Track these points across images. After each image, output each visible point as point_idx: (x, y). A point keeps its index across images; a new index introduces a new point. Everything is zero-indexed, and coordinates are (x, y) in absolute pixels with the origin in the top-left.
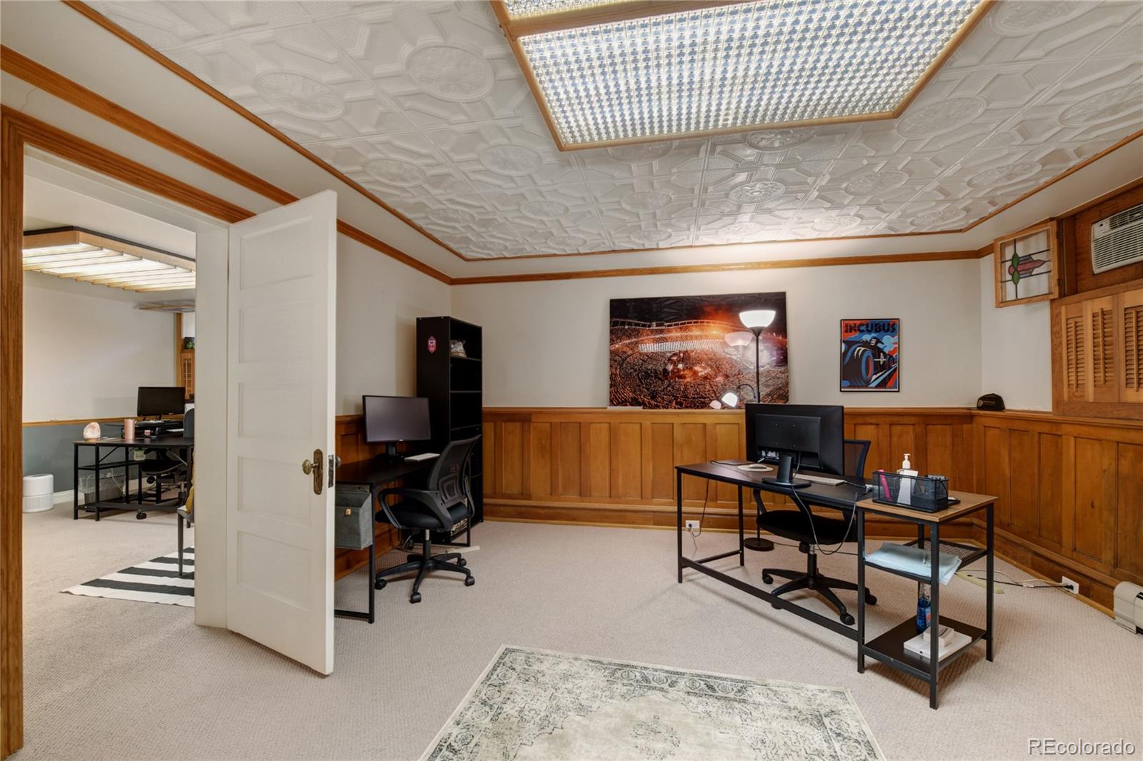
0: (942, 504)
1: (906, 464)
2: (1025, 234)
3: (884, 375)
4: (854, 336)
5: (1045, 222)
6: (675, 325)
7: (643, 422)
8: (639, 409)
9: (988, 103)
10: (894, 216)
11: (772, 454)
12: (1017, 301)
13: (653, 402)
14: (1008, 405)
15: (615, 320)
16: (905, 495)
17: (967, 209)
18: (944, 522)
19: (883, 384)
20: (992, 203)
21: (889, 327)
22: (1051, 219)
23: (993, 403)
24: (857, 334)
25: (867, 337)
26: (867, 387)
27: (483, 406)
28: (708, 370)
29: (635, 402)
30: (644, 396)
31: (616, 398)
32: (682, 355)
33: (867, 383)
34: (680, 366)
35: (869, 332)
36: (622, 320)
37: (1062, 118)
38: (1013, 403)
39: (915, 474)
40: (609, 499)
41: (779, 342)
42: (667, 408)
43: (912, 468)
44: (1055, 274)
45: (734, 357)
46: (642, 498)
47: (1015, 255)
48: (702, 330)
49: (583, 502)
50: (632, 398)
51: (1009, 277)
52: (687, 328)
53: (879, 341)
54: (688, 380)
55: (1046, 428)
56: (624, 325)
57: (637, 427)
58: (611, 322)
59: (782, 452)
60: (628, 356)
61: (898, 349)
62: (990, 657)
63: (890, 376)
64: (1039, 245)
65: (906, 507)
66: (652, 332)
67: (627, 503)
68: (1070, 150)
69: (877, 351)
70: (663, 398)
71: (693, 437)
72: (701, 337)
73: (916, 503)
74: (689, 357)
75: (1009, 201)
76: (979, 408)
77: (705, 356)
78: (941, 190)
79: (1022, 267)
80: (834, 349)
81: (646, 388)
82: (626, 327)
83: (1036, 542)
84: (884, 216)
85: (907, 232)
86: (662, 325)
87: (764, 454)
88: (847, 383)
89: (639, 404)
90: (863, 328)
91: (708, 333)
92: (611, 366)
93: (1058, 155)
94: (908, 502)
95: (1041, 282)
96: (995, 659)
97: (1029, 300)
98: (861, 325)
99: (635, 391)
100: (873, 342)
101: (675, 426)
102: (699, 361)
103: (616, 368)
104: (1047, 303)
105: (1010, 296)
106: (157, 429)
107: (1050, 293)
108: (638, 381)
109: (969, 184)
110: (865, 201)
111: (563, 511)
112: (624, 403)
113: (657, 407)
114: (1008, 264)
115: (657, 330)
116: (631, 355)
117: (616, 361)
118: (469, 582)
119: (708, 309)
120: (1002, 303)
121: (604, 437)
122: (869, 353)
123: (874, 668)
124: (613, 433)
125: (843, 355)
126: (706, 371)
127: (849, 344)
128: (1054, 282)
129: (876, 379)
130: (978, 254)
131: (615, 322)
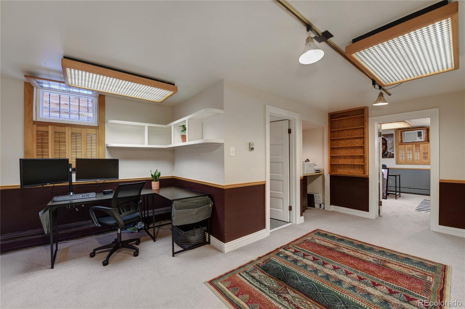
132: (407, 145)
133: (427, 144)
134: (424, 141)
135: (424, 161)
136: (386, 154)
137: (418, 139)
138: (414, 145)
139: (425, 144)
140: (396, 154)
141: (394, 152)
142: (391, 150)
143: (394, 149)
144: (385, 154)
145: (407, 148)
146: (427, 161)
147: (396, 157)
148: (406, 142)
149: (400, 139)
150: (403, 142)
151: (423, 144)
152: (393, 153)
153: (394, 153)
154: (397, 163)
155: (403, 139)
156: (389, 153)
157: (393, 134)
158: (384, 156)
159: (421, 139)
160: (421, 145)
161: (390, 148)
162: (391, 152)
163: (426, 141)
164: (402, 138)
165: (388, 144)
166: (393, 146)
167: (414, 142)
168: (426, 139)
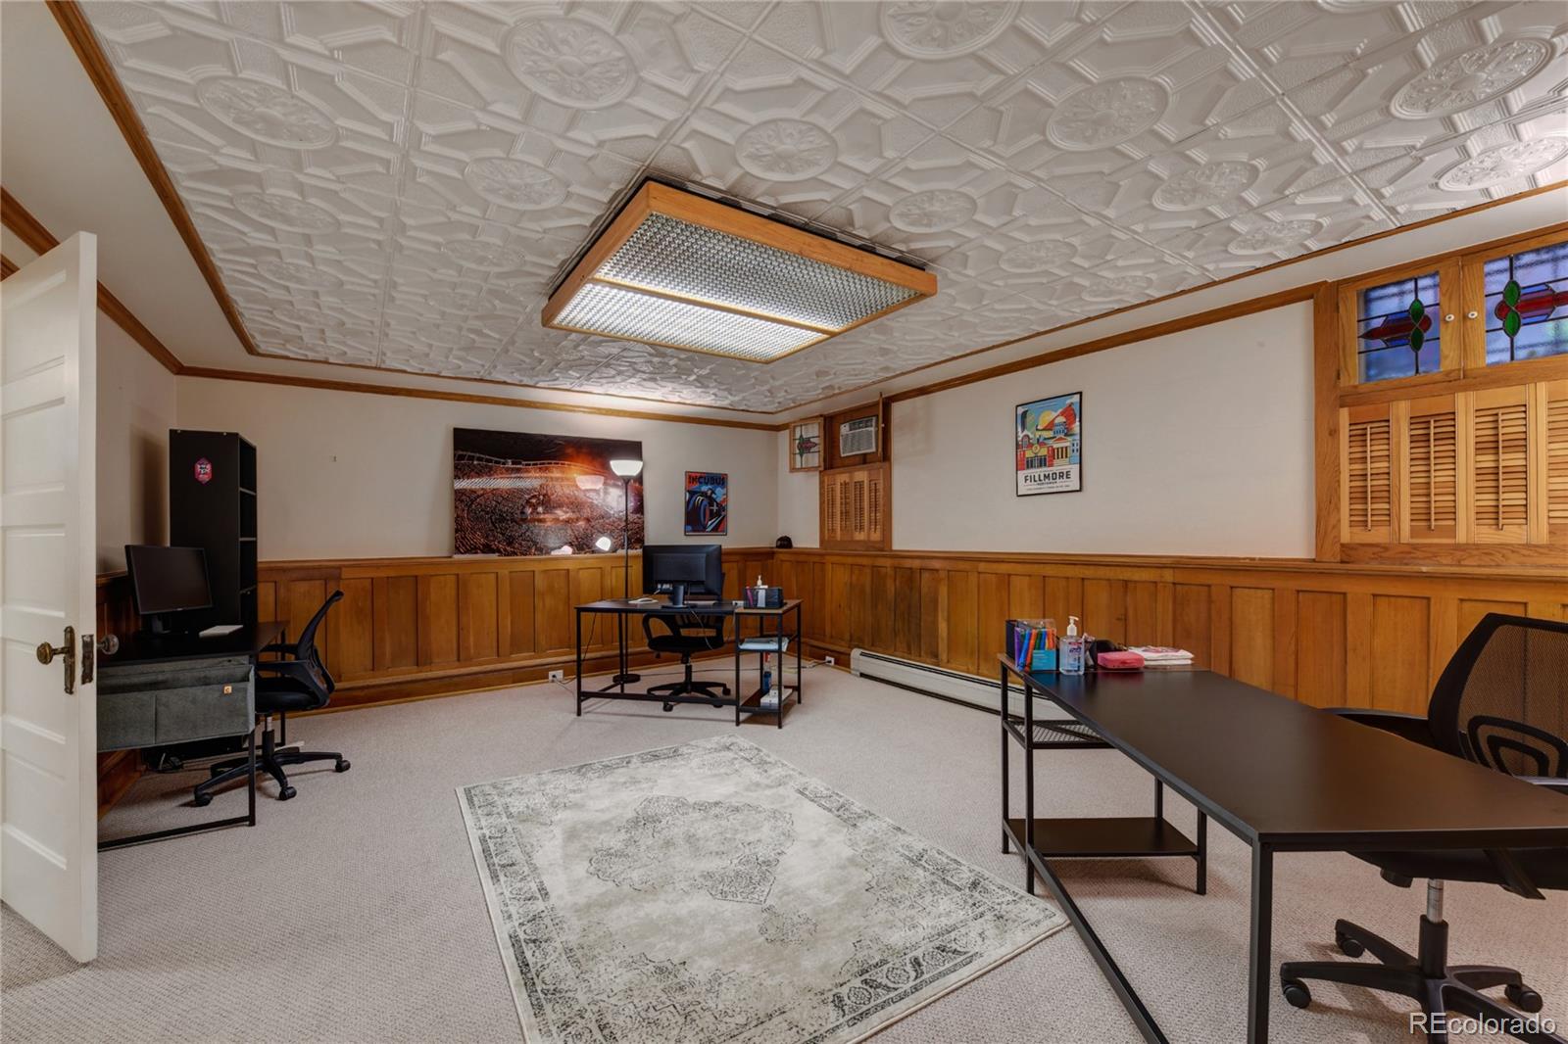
0: (781, 604)
1: (759, 582)
2: (806, 421)
3: (716, 521)
4: (695, 486)
5: (817, 417)
6: (534, 465)
7: (499, 571)
8: (494, 556)
9: (806, 359)
10: (736, 398)
11: (666, 586)
12: (801, 469)
13: (508, 549)
14: (794, 545)
15: (461, 453)
16: (761, 602)
17: (779, 403)
18: (785, 612)
19: (716, 529)
20: (794, 403)
21: (720, 480)
22: (821, 416)
23: (785, 542)
24: (697, 485)
25: (704, 488)
26: (704, 531)
27: (259, 560)
28: (570, 515)
29: (488, 549)
30: (499, 542)
31: (463, 545)
32: (541, 497)
33: (704, 528)
34: (540, 509)
35: (707, 484)
36: (469, 454)
37: (835, 374)
38: (799, 543)
39: (766, 587)
40: (457, 663)
41: (636, 488)
42: (526, 555)
43: (763, 584)
44: (822, 453)
45: (595, 502)
46: (498, 656)
47: (801, 436)
48: (563, 472)
49: (421, 672)
50: (483, 545)
51: (797, 451)
52: (547, 469)
53: (713, 492)
54: (549, 524)
55: (817, 559)
56: (473, 460)
57: (493, 576)
58: (455, 455)
59: (675, 583)
60: (478, 496)
61: (725, 500)
62: (799, 702)
63: (720, 522)
64: (813, 432)
65: (763, 608)
66: (507, 470)
67: (480, 664)
68: (836, 386)
69: (711, 500)
70: (521, 544)
71: (556, 585)
72: (562, 479)
73: (768, 604)
74: (550, 500)
75: (803, 402)
76: (777, 547)
77: (565, 499)
78: (769, 391)
79: (805, 446)
80: (680, 498)
81: (501, 533)
82: (475, 462)
83: (812, 639)
84: (730, 397)
85: (741, 408)
86: (520, 463)
87: (659, 586)
88: (690, 528)
89: (493, 552)
90: (702, 480)
91: (569, 476)
92: (456, 507)
93: (831, 387)
94: (764, 606)
95: (815, 459)
96: (802, 701)
97: (808, 469)
98: (701, 477)
99: (487, 537)
100: (709, 492)
101: (537, 574)
102: (560, 506)
103: (463, 510)
104: (818, 473)
105: (798, 466)
107: (819, 467)
108: (491, 525)
109: (786, 391)
110: (723, 387)
111: (393, 688)
112: (474, 550)
113: (515, 554)
114: (797, 442)
115: (513, 469)
116: (482, 495)
117: (462, 501)
118: (342, 767)
119: (569, 451)
120: (793, 469)
121: (450, 591)
122: (706, 502)
123: (746, 721)
124: (461, 585)
125: (688, 503)
126: (568, 515)
127: (692, 493)
128: (822, 459)
129: (711, 524)
130: (777, 428)
131: (460, 456)
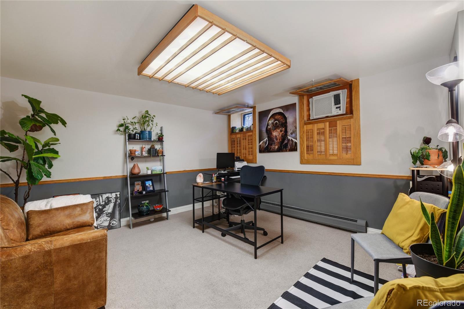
106: (226, 177)
132: (316, 125)
133: (349, 120)
134: (345, 113)
135: (344, 155)
136: (286, 143)
137: (335, 112)
138: (328, 124)
139: (345, 119)
140: (300, 144)
141: (296, 139)
142: (294, 135)
143: (296, 135)
144: (284, 143)
145: (316, 130)
146: (349, 155)
147: (301, 149)
148: (315, 117)
149: (305, 114)
150: (311, 119)
151: (341, 119)
152: (296, 141)
153: (298, 141)
154: (302, 162)
155: (310, 113)
156: (290, 142)
157: (295, 104)
158: (283, 148)
159: (340, 110)
160: (338, 122)
161: (291, 131)
162: (293, 139)
163: (349, 112)
164: (309, 110)
165: (288, 124)
166: (296, 128)
167: (327, 117)
168: (349, 109)
